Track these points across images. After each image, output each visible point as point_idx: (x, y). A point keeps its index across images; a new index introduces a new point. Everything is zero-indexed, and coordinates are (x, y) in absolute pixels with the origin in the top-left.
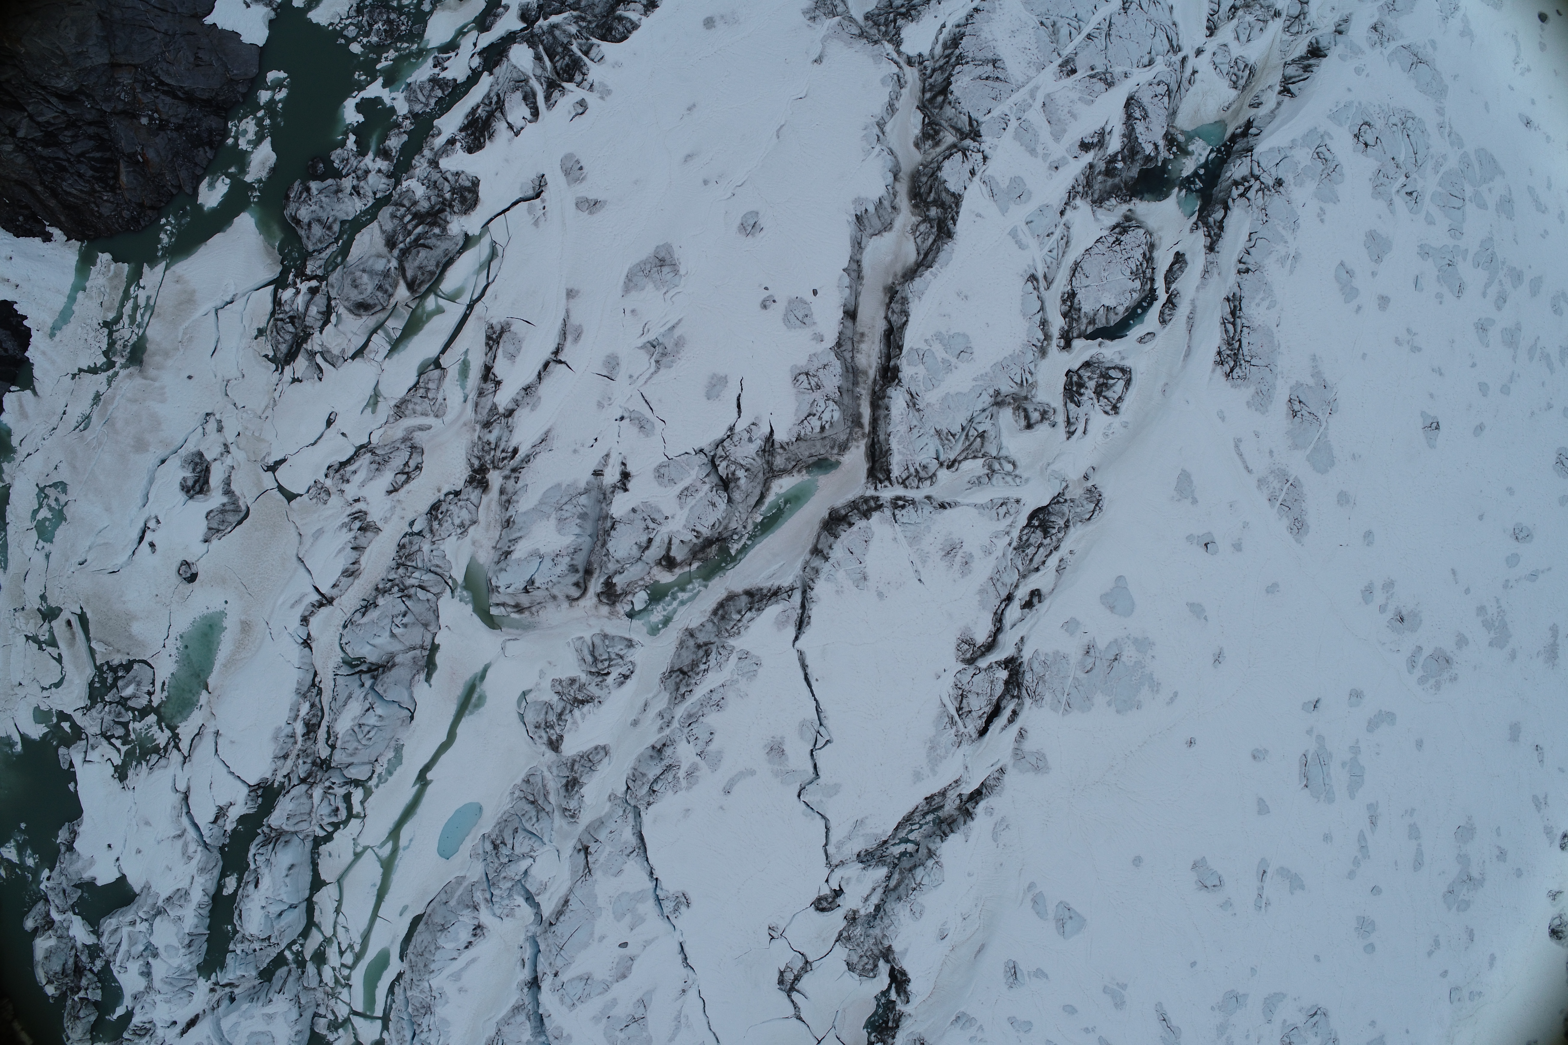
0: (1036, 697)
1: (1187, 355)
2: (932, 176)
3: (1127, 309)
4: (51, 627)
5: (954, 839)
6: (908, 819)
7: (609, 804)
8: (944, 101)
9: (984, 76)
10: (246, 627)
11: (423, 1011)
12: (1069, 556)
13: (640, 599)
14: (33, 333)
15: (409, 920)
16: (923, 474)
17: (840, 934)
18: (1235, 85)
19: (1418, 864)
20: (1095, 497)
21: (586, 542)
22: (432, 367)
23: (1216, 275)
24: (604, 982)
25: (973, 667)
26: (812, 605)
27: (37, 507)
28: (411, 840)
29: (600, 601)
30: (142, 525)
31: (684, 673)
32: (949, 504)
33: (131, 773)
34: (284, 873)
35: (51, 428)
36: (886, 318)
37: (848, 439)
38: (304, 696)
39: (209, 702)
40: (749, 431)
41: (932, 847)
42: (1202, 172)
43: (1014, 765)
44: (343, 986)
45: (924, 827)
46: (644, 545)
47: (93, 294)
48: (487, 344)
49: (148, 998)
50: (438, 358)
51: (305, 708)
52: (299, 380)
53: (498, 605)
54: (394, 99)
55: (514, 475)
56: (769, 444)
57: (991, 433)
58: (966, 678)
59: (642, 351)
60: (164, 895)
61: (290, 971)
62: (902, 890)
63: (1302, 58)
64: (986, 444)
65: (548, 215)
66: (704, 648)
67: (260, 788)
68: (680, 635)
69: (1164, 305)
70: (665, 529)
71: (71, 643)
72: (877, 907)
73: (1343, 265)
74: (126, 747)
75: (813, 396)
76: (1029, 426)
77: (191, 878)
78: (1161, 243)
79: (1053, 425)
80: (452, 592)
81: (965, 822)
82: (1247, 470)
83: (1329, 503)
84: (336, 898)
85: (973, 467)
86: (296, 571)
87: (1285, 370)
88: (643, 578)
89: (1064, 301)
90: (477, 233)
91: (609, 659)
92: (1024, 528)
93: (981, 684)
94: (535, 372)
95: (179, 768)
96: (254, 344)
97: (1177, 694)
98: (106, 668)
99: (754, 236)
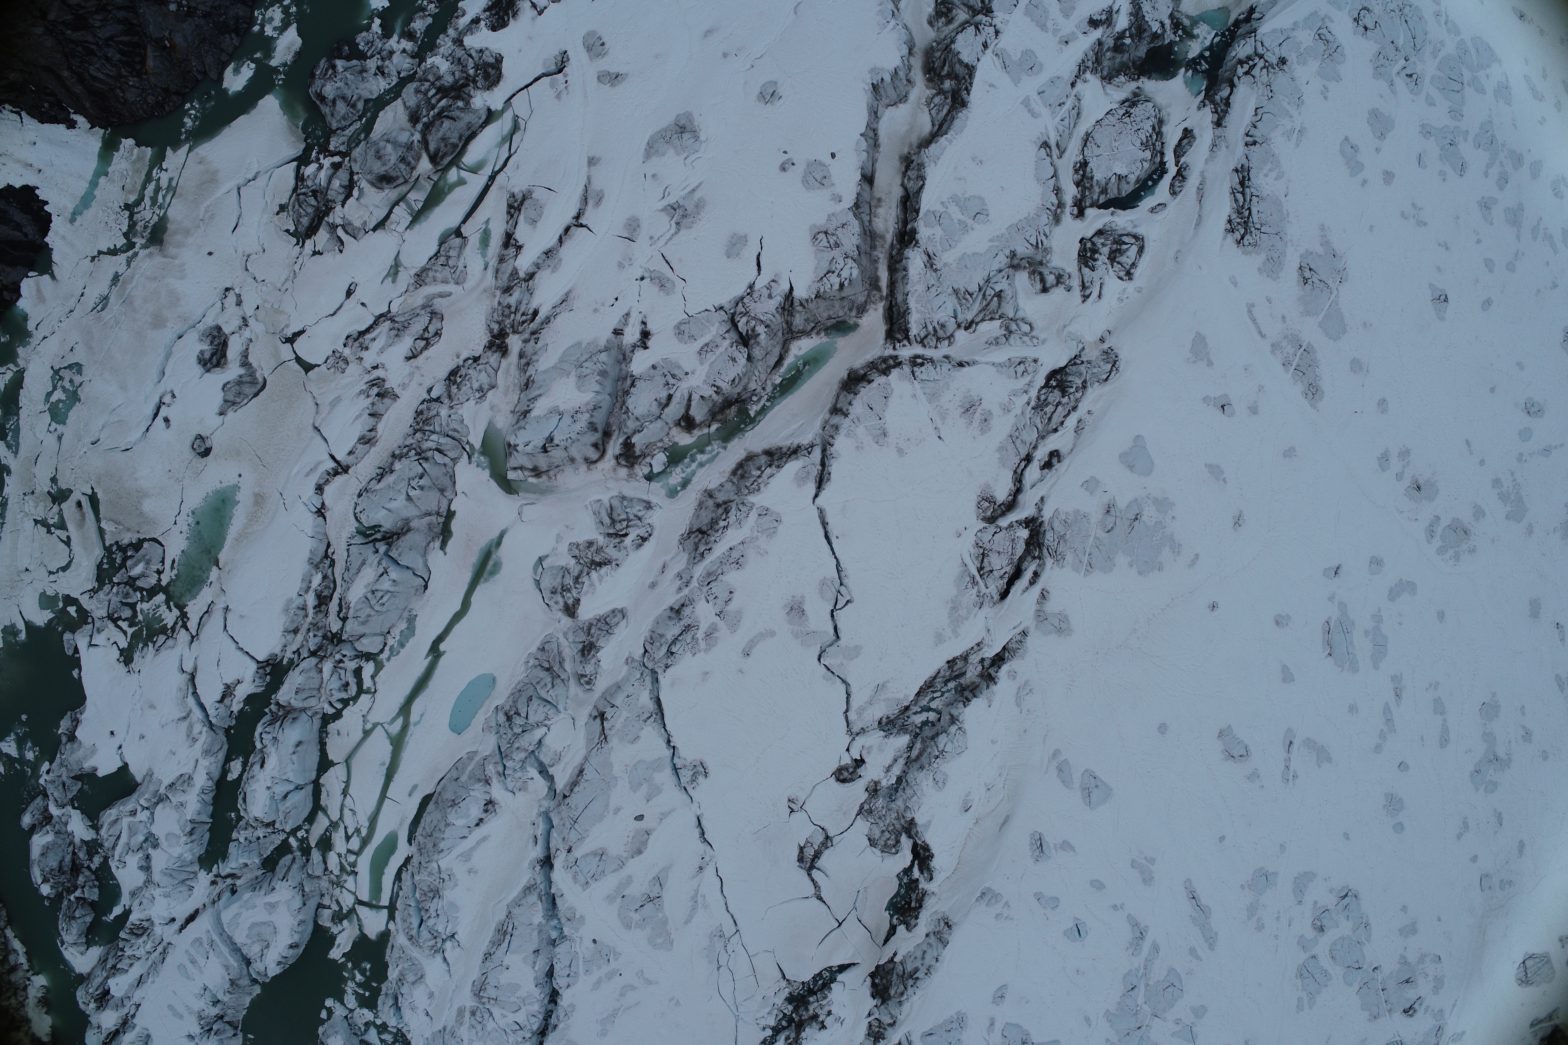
0: (1058, 556)
1: (1198, 223)
2: (945, 49)
3: (1137, 181)
4: (61, 510)
5: (978, 704)
6: (928, 686)
7: (626, 668)
10: (259, 499)
11: (431, 895)
12: (1087, 416)
13: (659, 461)
14: (54, 218)
15: (419, 800)
16: (941, 333)
17: (862, 807)
19: (1444, 741)
20: (1111, 358)
21: (606, 400)
22: (453, 236)
23: (1224, 147)
24: (619, 858)
25: (994, 525)
26: (832, 461)
27: (51, 389)
28: (422, 715)
29: (619, 463)
30: (157, 400)
31: (703, 532)
32: (968, 363)
33: (137, 656)
34: (291, 750)
35: (68, 310)
36: (902, 185)
37: (866, 302)
38: (317, 567)
39: (219, 578)
40: (769, 287)
41: (955, 712)
42: (1207, 54)
43: (1037, 627)
44: (349, 874)
45: (946, 695)
46: (664, 401)
47: (116, 178)
48: (508, 213)
49: (147, 893)
50: (460, 227)
51: (317, 579)
52: (319, 253)
53: (515, 469)
55: (533, 337)
56: (789, 304)
57: (1008, 293)
58: (986, 537)
59: (663, 213)
60: (166, 782)
61: (294, 859)
62: (924, 759)
64: (1003, 304)
65: (570, 89)
66: (723, 506)
67: (268, 665)
68: (699, 496)
69: (1174, 178)
70: (685, 384)
71: (80, 525)
72: (899, 779)
73: (1347, 140)
74: (133, 629)
75: (832, 254)
76: (1045, 290)
77: (196, 761)
78: (1170, 120)
79: (1069, 288)
80: (469, 457)
81: (988, 687)
82: (1261, 335)
83: (1342, 369)
84: (344, 779)
85: (990, 329)
86: (312, 440)
87: (1295, 238)
88: (661, 440)
89: (1077, 171)
90: (499, 108)
91: (628, 519)
92: (1042, 388)
93: (1002, 542)
94: (556, 236)
95: (186, 646)
96: (275, 219)
97: (1198, 556)
98: (115, 548)
99: (773, 104)
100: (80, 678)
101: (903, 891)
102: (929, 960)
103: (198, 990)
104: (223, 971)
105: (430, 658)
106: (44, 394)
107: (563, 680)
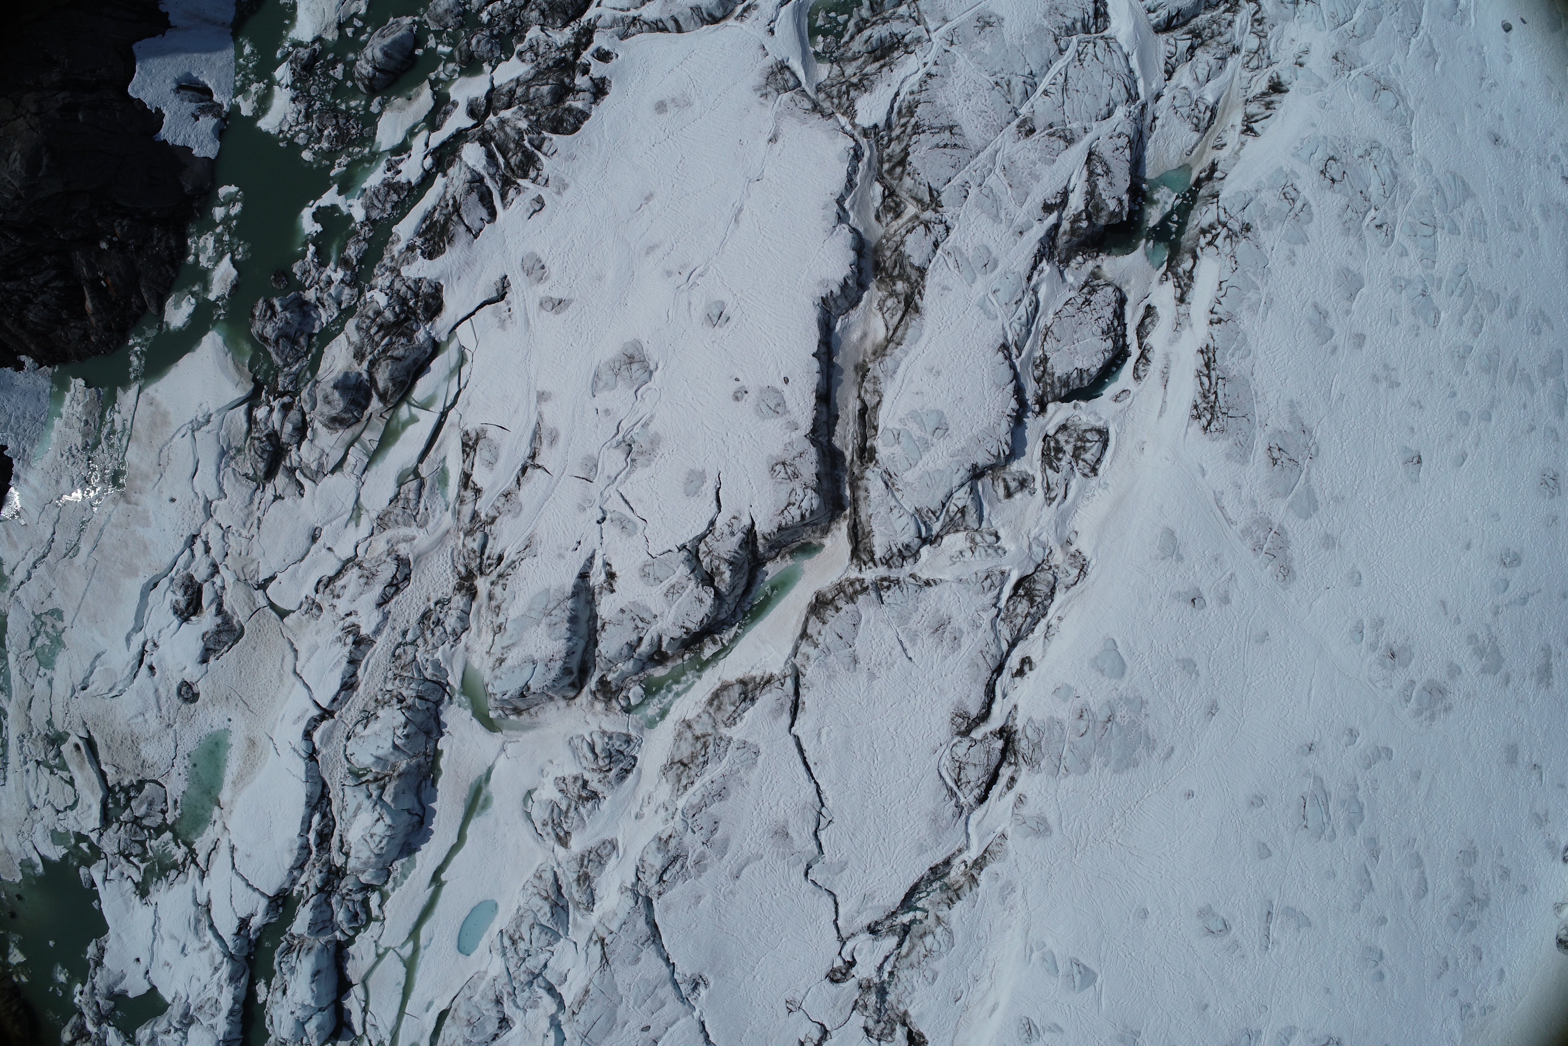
0: (1032, 763)
1: (1163, 411)
2: (896, 250)
3: (1100, 370)
4: (60, 752)
5: (961, 906)
6: (915, 889)
7: (620, 896)
8: (903, 172)
9: (942, 144)
10: (251, 743)
12: (1057, 621)
13: (635, 693)
14: (14, 462)
15: (436, 1015)
16: (906, 553)
17: (856, 1002)
18: (1197, 128)
19: (1421, 891)
20: (1079, 562)
21: (578, 644)
22: (411, 477)
23: (1187, 327)
25: (968, 738)
26: (805, 691)
28: (431, 940)
29: (596, 699)
30: (139, 648)
31: (685, 765)
32: (935, 581)
33: (152, 889)
34: (309, 980)
35: (40, 556)
36: (859, 397)
37: (829, 522)
38: (314, 809)
39: (222, 817)
40: (731, 526)
41: (941, 914)
43: (1015, 830)
45: (931, 895)
46: (634, 643)
48: (464, 451)
50: (417, 467)
51: (316, 820)
52: (281, 498)
53: (496, 708)
54: (350, 206)
55: (501, 582)
56: (751, 536)
57: (972, 508)
58: (961, 750)
59: (618, 451)
60: (196, 1004)
62: (914, 957)
63: (1264, 94)
64: (967, 518)
65: (514, 317)
66: (702, 740)
67: (280, 898)
68: (677, 727)
69: (1137, 362)
70: (653, 627)
71: (81, 767)
72: (891, 974)
73: (1316, 306)
74: (145, 865)
75: (791, 485)
76: (1009, 495)
77: (220, 987)
78: (1131, 298)
79: (1033, 493)
80: (451, 698)
81: (971, 889)
82: (1230, 522)
83: (1313, 547)
84: (363, 998)
85: (955, 541)
86: (293, 685)
87: (1263, 419)
88: (637, 674)
89: (1037, 367)
90: (444, 338)
91: (610, 756)
92: (1010, 598)
93: (978, 755)
94: (513, 477)
95: (198, 882)
96: (233, 464)
97: (1172, 749)
98: (117, 789)
99: (720, 326)
100: (101, 909)
106: (29, 639)
107: (562, 907)
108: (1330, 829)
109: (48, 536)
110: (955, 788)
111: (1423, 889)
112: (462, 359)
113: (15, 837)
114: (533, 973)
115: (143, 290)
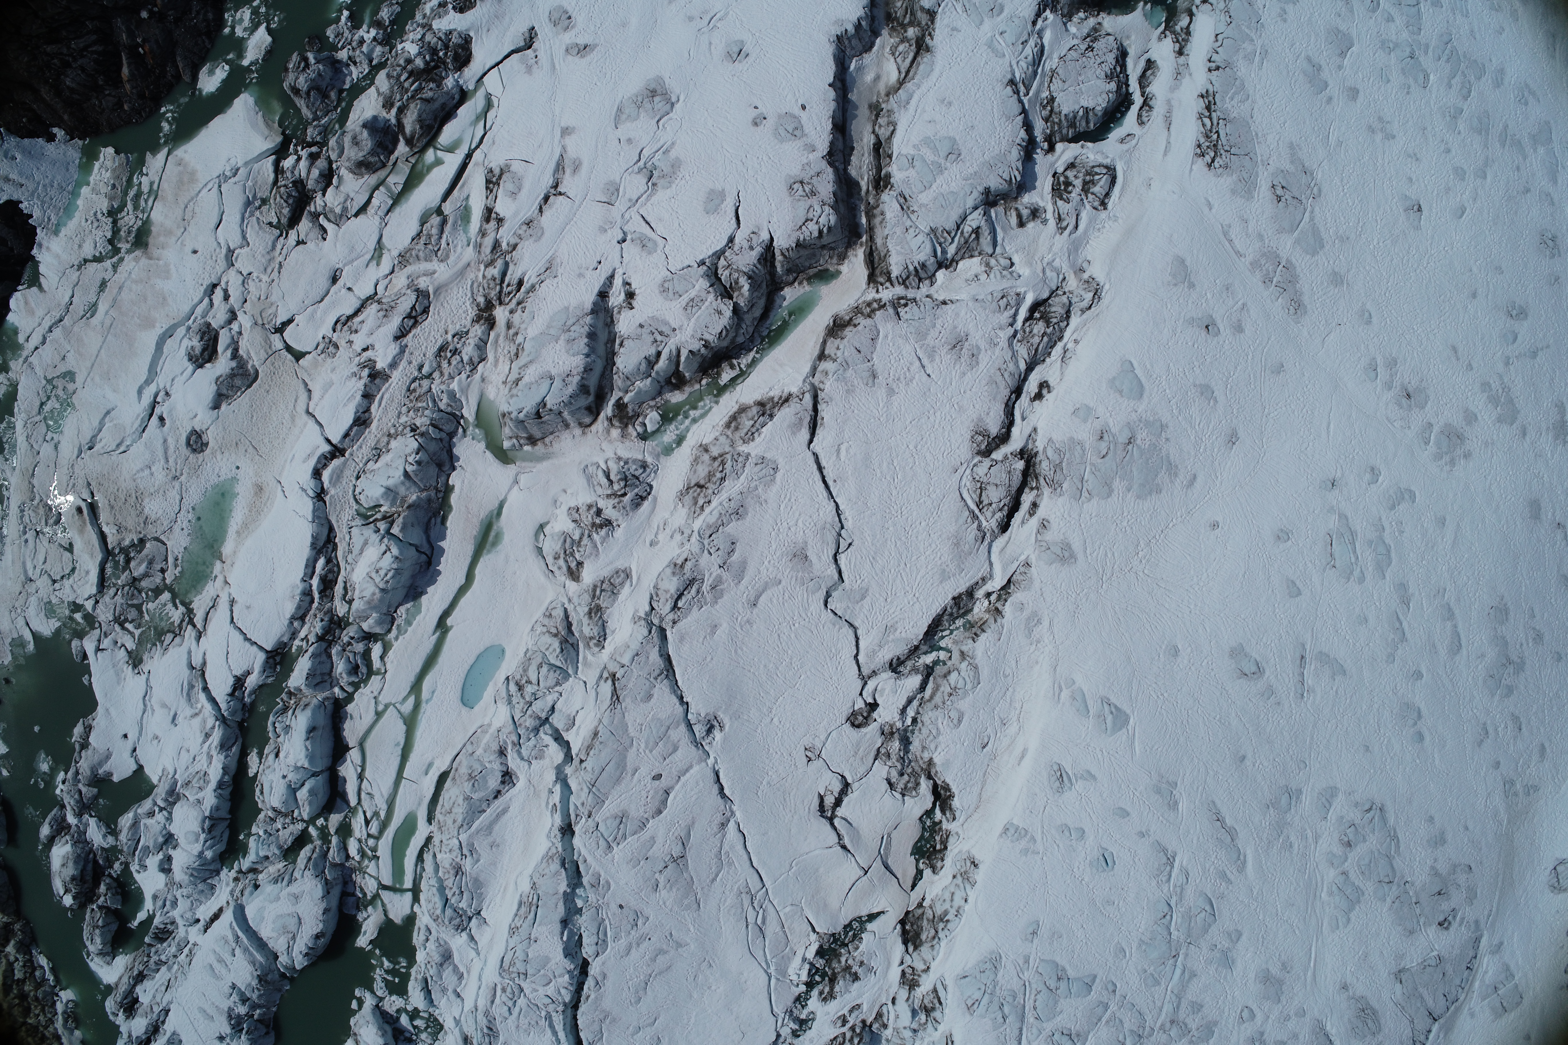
0: (1054, 485)
1: (1168, 150)
3: (1105, 112)
5: (986, 639)
6: (936, 625)
7: (633, 626)
10: (258, 489)
11: (454, 872)
12: (1073, 345)
13: (652, 418)
14: (39, 230)
15: (435, 779)
16: (922, 274)
17: (878, 751)
20: (1093, 287)
21: (595, 363)
22: (434, 216)
23: (1187, 75)
24: (639, 819)
25: (988, 458)
26: (824, 406)
28: (433, 691)
29: (612, 425)
30: (151, 399)
31: (701, 486)
32: (951, 301)
33: (145, 658)
34: (304, 737)
35: (57, 319)
36: (873, 133)
37: (846, 248)
38: (319, 551)
39: (223, 571)
40: (750, 240)
41: (965, 648)
43: (1039, 557)
44: (370, 860)
45: (955, 633)
46: (653, 359)
47: (96, 186)
48: (487, 188)
49: (169, 895)
50: (440, 205)
51: (320, 564)
52: (303, 242)
53: (510, 438)
55: (520, 306)
56: (769, 254)
57: (986, 229)
58: (981, 470)
59: (639, 176)
60: (182, 780)
61: (314, 848)
62: (937, 698)
64: (981, 240)
65: (541, 63)
66: (720, 459)
67: (278, 654)
68: (694, 452)
69: (1141, 108)
70: (672, 340)
71: (81, 531)
72: (914, 721)
73: (1309, 59)
74: (140, 631)
75: (809, 202)
76: (1021, 224)
77: (210, 757)
78: (1132, 52)
79: (1045, 222)
80: (464, 431)
81: (995, 621)
82: (1239, 254)
83: (1322, 283)
84: (359, 763)
85: (970, 266)
86: (305, 425)
87: (1265, 158)
88: (654, 399)
89: (1044, 107)
90: (471, 87)
91: (625, 479)
92: (1026, 320)
93: (999, 475)
94: (536, 206)
95: (194, 643)
96: (257, 213)
97: (1195, 477)
98: (117, 551)
99: (740, 62)
100: (91, 684)
101: (927, 835)
102: (958, 901)
103: (227, 990)
104: (250, 968)
105: (438, 634)
106: (38, 404)
107: (572, 645)
108: (1359, 569)
109: (67, 299)
110: (977, 511)
111: (1456, 646)
112: (489, 105)
113: (7, 613)
114: (540, 718)
115: (178, 59)
